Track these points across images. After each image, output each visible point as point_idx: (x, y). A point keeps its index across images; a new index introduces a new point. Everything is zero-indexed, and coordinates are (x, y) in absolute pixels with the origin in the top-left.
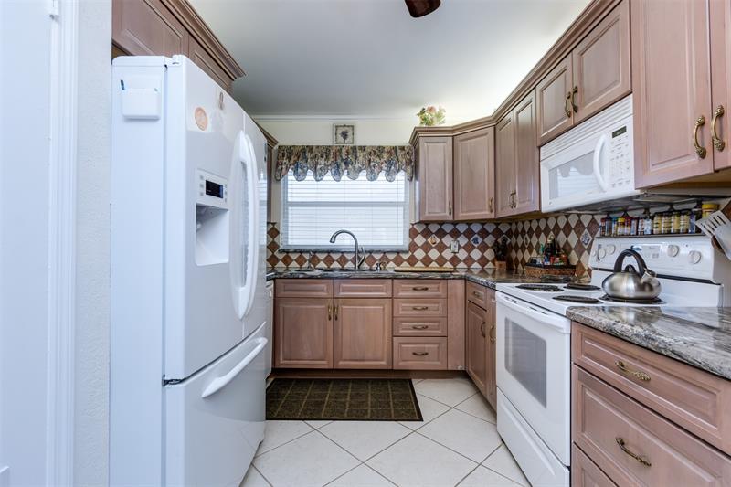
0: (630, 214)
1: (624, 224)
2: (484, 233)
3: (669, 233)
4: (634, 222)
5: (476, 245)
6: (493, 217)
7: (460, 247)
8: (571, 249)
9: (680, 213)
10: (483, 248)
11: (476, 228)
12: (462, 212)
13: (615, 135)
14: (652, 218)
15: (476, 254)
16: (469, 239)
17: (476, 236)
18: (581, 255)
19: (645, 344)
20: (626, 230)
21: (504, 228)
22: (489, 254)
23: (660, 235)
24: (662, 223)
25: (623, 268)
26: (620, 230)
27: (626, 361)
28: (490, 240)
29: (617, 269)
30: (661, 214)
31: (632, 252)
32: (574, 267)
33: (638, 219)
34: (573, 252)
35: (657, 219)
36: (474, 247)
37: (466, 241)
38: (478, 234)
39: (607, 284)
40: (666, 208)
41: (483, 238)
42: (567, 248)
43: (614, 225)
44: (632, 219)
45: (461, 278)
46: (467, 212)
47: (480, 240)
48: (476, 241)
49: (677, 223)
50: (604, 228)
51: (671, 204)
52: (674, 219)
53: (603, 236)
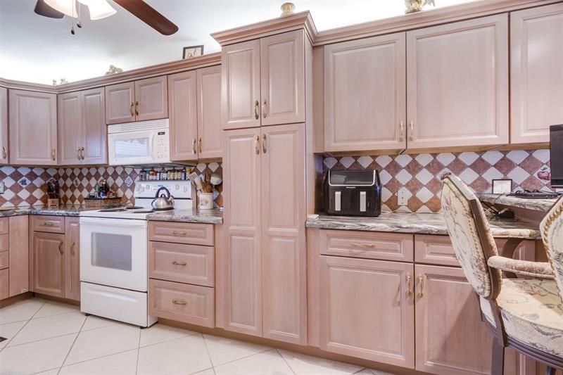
0: (155, 170)
1: (153, 174)
2: (32, 176)
3: (174, 179)
4: (158, 174)
5: (24, 186)
6: (56, 164)
7: (5, 188)
8: (118, 188)
9: (178, 171)
10: (32, 188)
11: (24, 171)
12: (20, 158)
13: (159, 134)
14: (167, 172)
15: (24, 194)
16: (16, 180)
17: (24, 178)
18: (125, 191)
19: (185, 221)
20: (154, 177)
21: (52, 173)
22: (38, 194)
23: (170, 180)
24: (171, 175)
25: (159, 196)
26: (151, 177)
27: (176, 230)
28: (38, 182)
29: (157, 196)
30: (171, 171)
31: (163, 188)
32: (120, 198)
33: (160, 173)
34: (119, 189)
35: (169, 173)
36: (22, 188)
37: (13, 182)
38: (26, 176)
39: (154, 204)
40: (172, 169)
41: (32, 180)
42: (115, 187)
43: (147, 175)
44: (157, 172)
45: (25, 214)
46: (26, 158)
47: (28, 182)
48: (24, 182)
49: (177, 175)
50: (142, 176)
51: (174, 167)
52: (176, 173)
53: (141, 180)
